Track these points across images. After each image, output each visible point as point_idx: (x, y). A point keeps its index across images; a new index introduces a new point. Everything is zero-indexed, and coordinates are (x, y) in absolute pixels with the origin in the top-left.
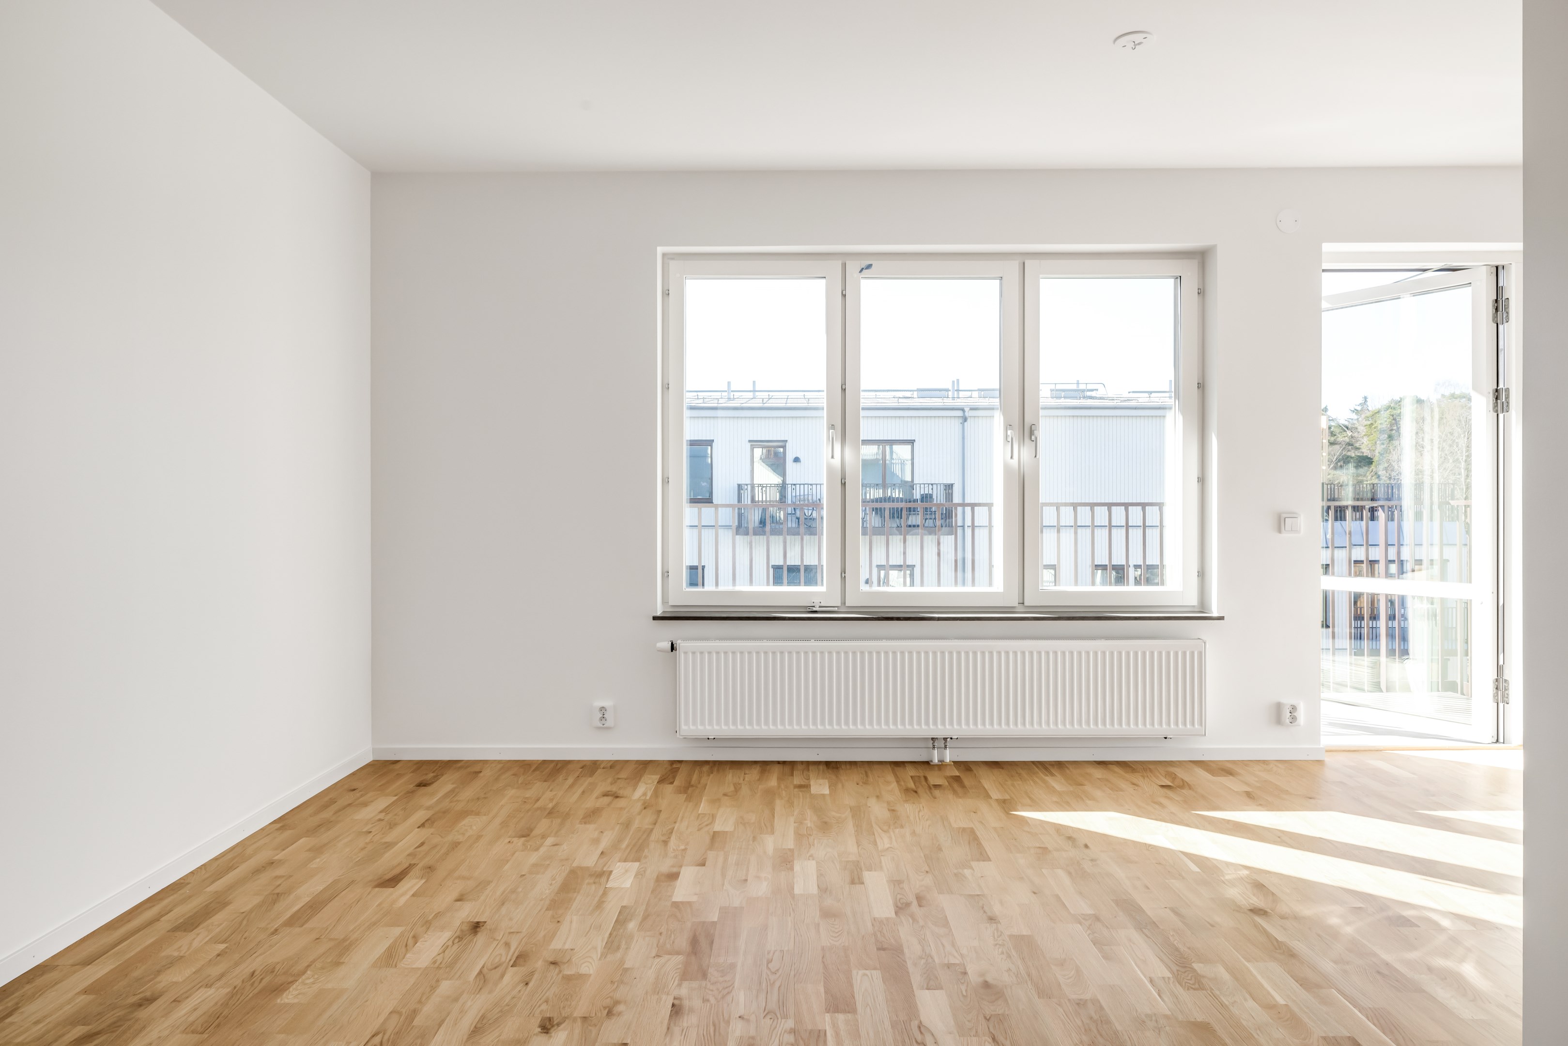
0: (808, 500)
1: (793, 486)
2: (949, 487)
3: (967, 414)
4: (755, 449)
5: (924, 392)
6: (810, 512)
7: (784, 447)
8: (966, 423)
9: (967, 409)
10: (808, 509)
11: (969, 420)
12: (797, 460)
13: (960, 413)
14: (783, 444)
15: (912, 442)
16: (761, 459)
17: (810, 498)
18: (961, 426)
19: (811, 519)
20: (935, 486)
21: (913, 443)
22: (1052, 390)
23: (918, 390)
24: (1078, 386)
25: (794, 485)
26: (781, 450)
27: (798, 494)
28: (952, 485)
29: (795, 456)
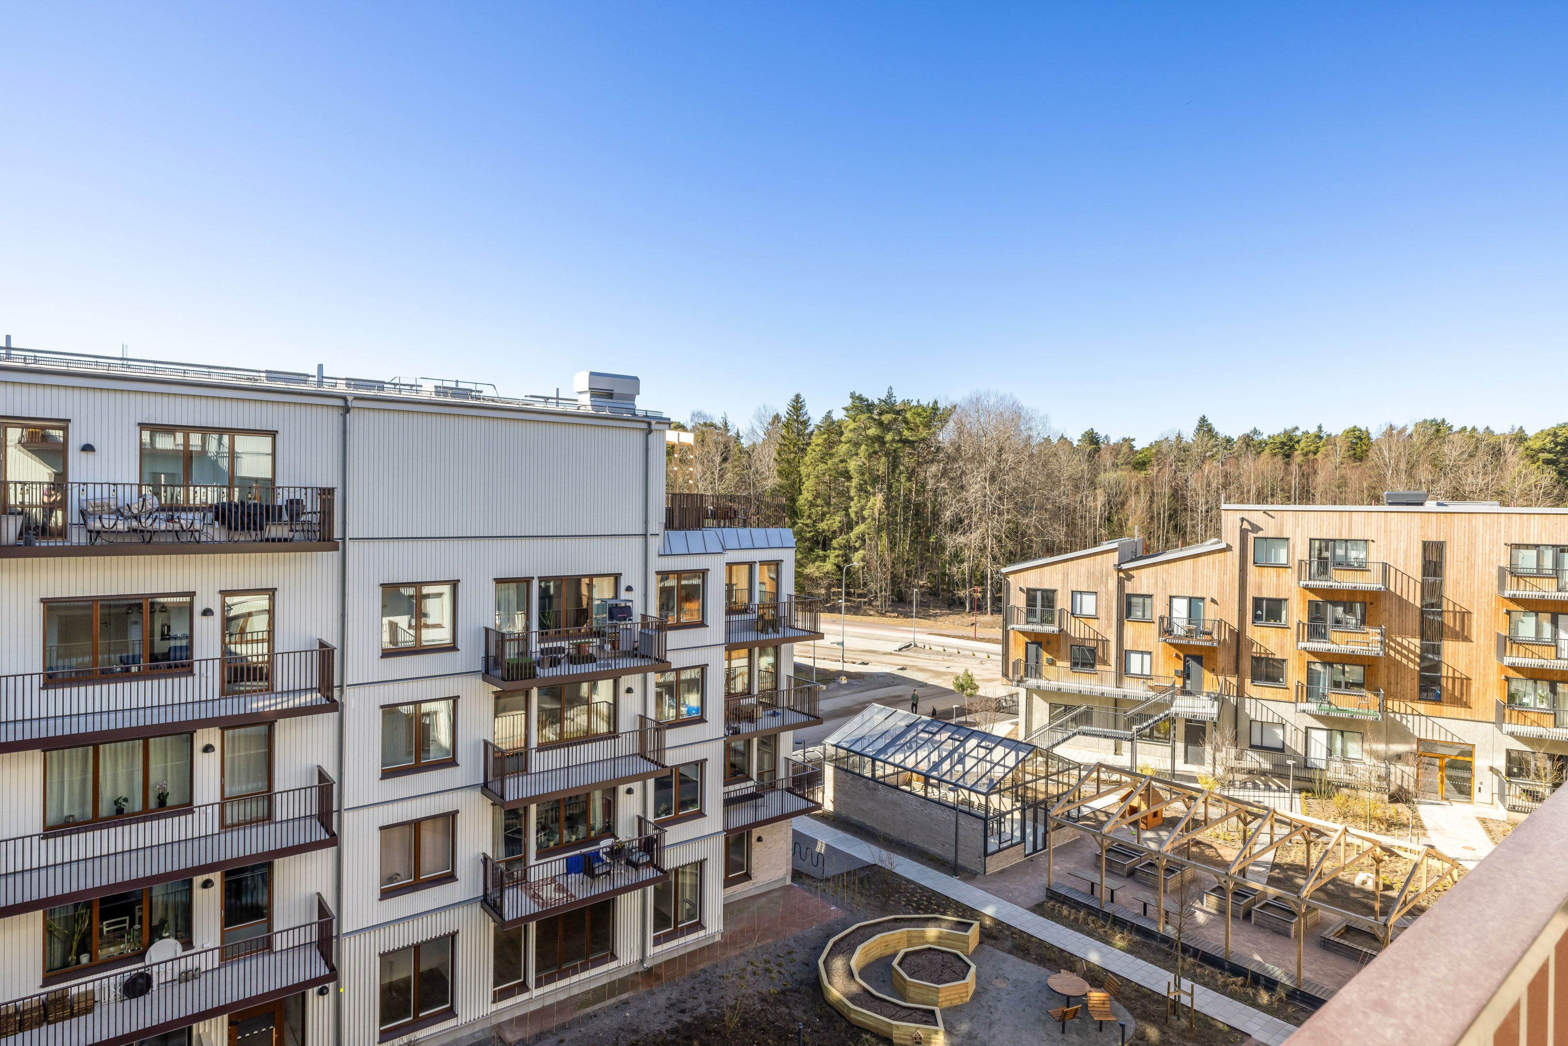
0: (109, 505)
1: (82, 486)
2: (327, 493)
3: (349, 404)
4: (9, 429)
5: (272, 375)
6: (112, 523)
7: (65, 429)
8: (348, 415)
9: (350, 398)
10: (109, 519)
11: (352, 412)
12: (88, 448)
13: (340, 402)
14: (64, 424)
15: (273, 434)
16: (20, 442)
17: (112, 502)
18: (341, 418)
19: (114, 532)
20: (309, 491)
21: (275, 435)
22: (436, 387)
23: (267, 372)
24: (457, 385)
25: (84, 484)
26: (58, 434)
27: (91, 496)
28: (333, 489)
29: (85, 443)
